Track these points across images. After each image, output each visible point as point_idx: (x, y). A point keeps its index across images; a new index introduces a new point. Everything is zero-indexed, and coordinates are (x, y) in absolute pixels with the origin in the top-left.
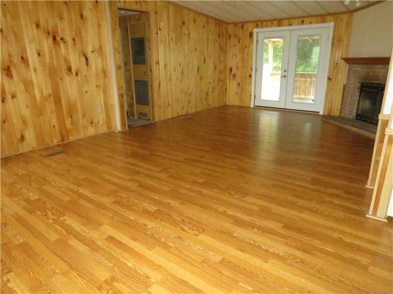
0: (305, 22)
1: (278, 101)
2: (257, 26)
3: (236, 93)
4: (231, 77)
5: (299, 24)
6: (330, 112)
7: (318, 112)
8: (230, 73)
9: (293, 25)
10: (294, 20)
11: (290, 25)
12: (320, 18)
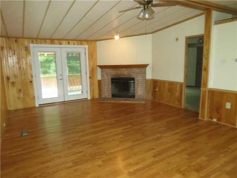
0: (70, 43)
1: (57, 97)
2: (33, 42)
3: (18, 98)
4: (10, 84)
5: (66, 44)
6: (93, 97)
7: (87, 98)
8: (8, 81)
9: (62, 44)
10: (63, 41)
11: (61, 44)
12: (79, 42)
